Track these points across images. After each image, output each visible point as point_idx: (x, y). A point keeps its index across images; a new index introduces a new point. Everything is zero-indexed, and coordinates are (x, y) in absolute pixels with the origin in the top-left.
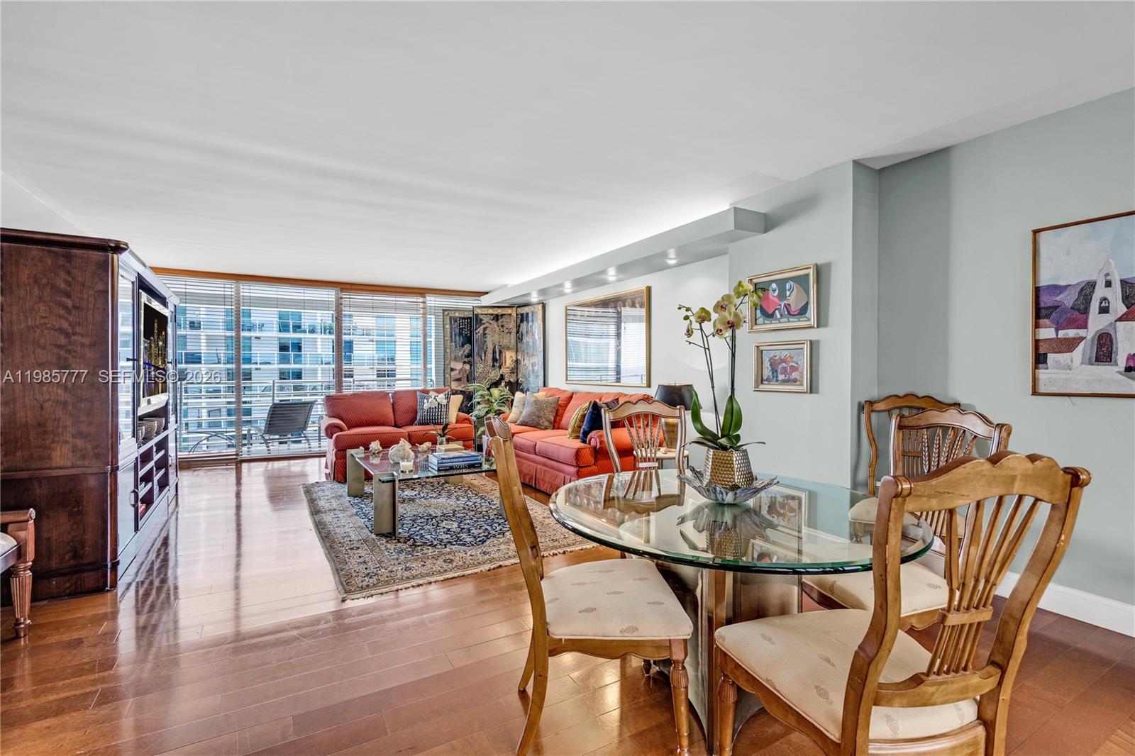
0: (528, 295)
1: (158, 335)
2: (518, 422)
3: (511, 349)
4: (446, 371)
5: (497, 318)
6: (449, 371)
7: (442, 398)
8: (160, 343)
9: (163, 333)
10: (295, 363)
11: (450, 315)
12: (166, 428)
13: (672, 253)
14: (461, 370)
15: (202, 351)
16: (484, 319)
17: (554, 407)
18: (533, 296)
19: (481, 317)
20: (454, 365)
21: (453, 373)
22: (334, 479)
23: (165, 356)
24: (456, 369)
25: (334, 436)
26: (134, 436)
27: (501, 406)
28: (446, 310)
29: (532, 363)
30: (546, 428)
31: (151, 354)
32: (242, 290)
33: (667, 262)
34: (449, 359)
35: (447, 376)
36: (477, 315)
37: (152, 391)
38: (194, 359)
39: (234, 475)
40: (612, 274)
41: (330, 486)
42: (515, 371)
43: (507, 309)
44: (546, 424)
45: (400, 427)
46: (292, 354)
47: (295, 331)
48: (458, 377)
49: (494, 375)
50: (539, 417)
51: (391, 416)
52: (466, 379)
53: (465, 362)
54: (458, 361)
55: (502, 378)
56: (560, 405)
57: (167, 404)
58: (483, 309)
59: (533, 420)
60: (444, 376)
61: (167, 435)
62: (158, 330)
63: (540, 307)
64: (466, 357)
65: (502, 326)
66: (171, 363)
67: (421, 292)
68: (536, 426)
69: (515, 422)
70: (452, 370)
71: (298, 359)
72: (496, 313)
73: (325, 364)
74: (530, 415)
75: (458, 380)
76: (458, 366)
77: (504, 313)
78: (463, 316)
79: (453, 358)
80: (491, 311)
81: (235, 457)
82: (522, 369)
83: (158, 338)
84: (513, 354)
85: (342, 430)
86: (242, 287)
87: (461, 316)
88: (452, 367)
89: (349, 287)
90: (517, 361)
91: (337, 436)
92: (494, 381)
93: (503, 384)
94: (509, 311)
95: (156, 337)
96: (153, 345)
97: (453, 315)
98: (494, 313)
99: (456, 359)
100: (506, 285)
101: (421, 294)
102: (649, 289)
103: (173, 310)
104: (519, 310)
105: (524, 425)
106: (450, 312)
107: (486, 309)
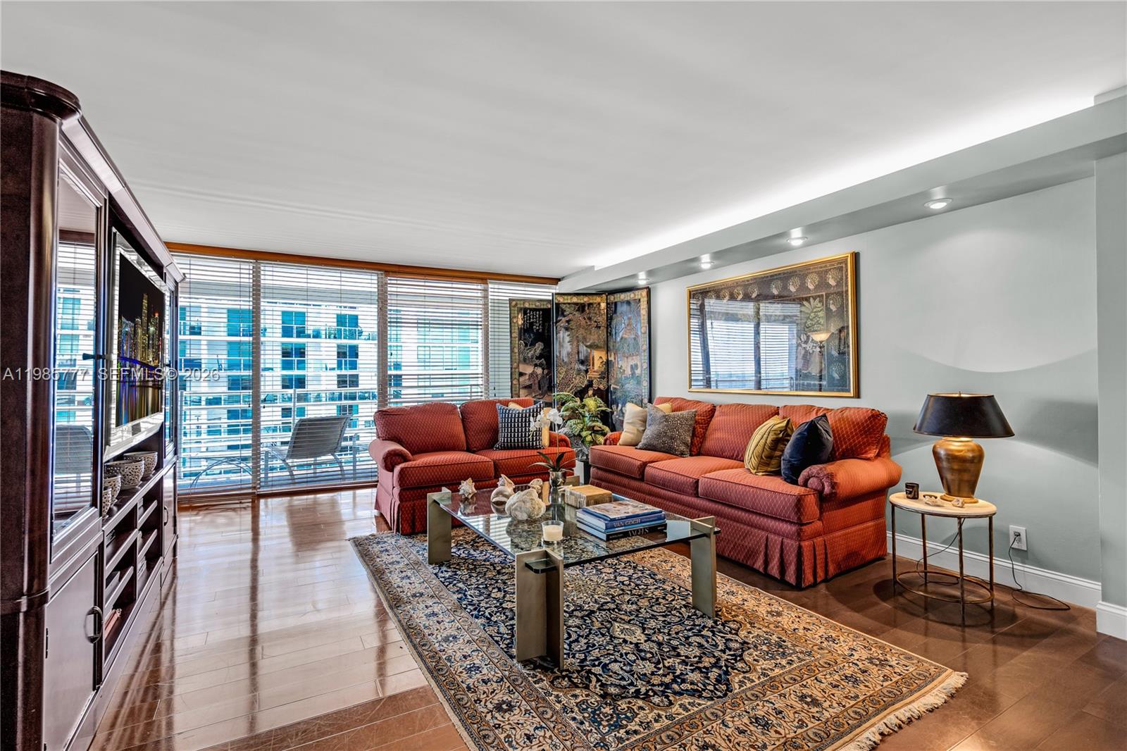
0: (634, 276)
1: (150, 316)
2: (640, 445)
3: (601, 348)
4: (514, 376)
5: (581, 308)
6: (517, 376)
7: (554, 415)
8: (152, 329)
9: (157, 315)
10: (298, 369)
11: (519, 306)
12: (159, 466)
13: (938, 192)
14: (531, 375)
15: (202, 357)
16: (567, 309)
17: (690, 425)
18: (640, 278)
19: (563, 307)
20: (523, 368)
21: (522, 379)
22: (398, 530)
23: (159, 348)
24: (526, 374)
25: (397, 469)
26: (94, 504)
27: (594, 421)
28: (514, 300)
29: (628, 365)
30: (682, 455)
31: (135, 344)
32: (262, 272)
33: (929, 207)
34: (517, 361)
35: (514, 382)
36: (558, 305)
37: (133, 412)
38: (194, 365)
39: (250, 516)
40: (796, 237)
41: (393, 541)
42: (606, 376)
43: (595, 297)
44: (683, 448)
45: (474, 452)
46: (295, 359)
47: (298, 336)
48: (528, 383)
49: (580, 382)
50: (672, 438)
51: (463, 436)
52: (537, 385)
53: (536, 365)
54: (527, 364)
55: (590, 384)
56: (697, 422)
57: (162, 427)
58: (566, 297)
59: (664, 443)
60: (512, 382)
61: (162, 478)
62: (148, 308)
63: (644, 293)
64: (537, 358)
65: (590, 319)
66: (169, 365)
67: (482, 277)
68: (670, 451)
69: (634, 444)
70: (521, 374)
71: (301, 364)
72: (582, 302)
73: (330, 370)
74: (659, 435)
75: (528, 387)
76: (528, 369)
77: (591, 301)
78: (534, 307)
79: (522, 359)
80: (575, 300)
81: (250, 491)
82: (615, 373)
83: (149, 321)
84: (603, 354)
85: (405, 459)
86: (262, 268)
87: (531, 307)
88: (521, 371)
89: (397, 269)
90: (608, 364)
91: (402, 470)
92: (579, 389)
93: (590, 392)
94: (598, 299)
95: (145, 319)
96: (139, 331)
97: (522, 306)
98: (579, 301)
99: (525, 361)
100: (593, 267)
101: (482, 279)
102: (856, 256)
103: (173, 289)
104: (612, 298)
105: (649, 450)
106: (518, 302)
107: (569, 297)
